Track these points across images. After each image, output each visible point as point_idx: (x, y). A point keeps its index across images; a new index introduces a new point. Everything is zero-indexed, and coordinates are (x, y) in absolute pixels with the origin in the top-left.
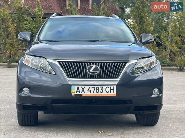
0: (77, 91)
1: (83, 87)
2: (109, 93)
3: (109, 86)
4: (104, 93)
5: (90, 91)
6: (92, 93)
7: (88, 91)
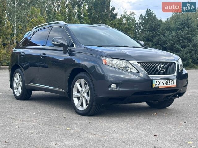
0: (156, 84)
1: (159, 81)
2: (173, 85)
3: (173, 80)
4: (171, 85)
5: (163, 84)
6: (164, 86)
7: (162, 84)
